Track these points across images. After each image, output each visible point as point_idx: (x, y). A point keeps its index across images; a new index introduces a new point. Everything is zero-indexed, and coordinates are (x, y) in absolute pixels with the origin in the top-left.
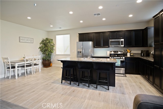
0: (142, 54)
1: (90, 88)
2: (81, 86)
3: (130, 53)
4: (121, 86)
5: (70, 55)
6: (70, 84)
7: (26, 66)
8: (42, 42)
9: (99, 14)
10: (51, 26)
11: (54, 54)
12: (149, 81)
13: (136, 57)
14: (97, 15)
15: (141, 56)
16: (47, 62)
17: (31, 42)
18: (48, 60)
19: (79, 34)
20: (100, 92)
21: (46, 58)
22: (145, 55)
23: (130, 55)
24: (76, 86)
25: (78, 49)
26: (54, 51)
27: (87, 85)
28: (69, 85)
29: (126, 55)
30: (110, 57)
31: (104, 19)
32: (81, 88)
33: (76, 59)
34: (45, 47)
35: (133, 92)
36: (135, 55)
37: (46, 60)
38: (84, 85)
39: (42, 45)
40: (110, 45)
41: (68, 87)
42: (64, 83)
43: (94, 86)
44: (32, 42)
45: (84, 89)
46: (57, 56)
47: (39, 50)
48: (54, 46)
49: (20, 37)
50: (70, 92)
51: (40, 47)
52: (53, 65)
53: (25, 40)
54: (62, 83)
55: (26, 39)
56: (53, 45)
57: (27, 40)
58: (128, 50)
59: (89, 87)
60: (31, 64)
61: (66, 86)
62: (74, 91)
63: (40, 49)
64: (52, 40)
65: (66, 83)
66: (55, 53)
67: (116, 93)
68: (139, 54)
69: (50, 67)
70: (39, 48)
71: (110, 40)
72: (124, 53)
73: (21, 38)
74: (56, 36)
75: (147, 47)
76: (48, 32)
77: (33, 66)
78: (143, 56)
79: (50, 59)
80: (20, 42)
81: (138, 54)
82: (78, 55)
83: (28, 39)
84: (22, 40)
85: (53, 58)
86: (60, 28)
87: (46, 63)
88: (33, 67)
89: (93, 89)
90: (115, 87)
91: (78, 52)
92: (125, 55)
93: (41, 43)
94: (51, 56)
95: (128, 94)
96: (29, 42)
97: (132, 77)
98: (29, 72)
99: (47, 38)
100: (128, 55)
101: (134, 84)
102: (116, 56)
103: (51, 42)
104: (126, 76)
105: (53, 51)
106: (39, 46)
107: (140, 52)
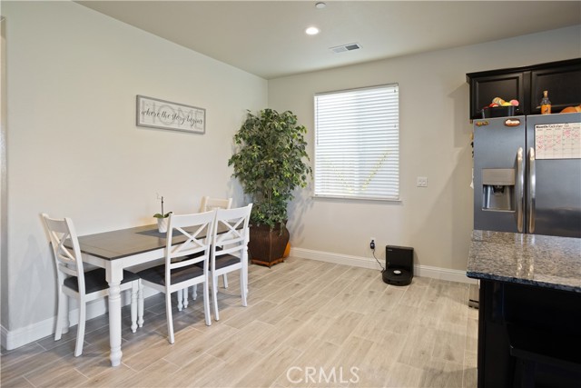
5: (397, 202)
7: (173, 271)
8: (244, 128)
11: (304, 195)
16: (271, 237)
17: (193, 129)
18: (277, 225)
21: (267, 218)
25: (484, 171)
26: (308, 176)
34: (261, 158)
37: (268, 227)
39: (244, 144)
44: (200, 127)
46: (317, 203)
47: (232, 169)
48: (305, 154)
49: (141, 100)
51: (234, 158)
52: (295, 251)
53: (164, 114)
55: (169, 112)
56: (299, 144)
57: (175, 117)
60: (202, 262)
63: (233, 165)
66: (311, 189)
70: (230, 163)
73: (146, 105)
74: (316, 98)
77: (210, 269)
79: (285, 222)
80: (137, 124)
83: (180, 110)
84: (151, 117)
85: (296, 214)
86: (356, 48)
87: (267, 245)
88: (210, 279)
93: (241, 136)
94: (288, 201)
96: (186, 126)
98: (186, 303)
99: (268, 113)
103: (291, 127)
106: (230, 148)
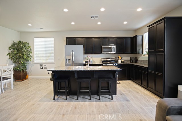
0: (132, 60)
1: (93, 100)
2: (80, 100)
3: (121, 59)
4: (121, 94)
5: (54, 63)
6: (67, 99)
8: (12, 45)
9: (96, 17)
10: (30, 25)
11: (32, 63)
12: (142, 85)
13: (126, 63)
14: (95, 17)
15: (131, 62)
16: (21, 74)
18: (23, 71)
19: (67, 38)
20: (105, 103)
21: (20, 69)
22: (134, 61)
23: (121, 61)
24: (74, 100)
25: (67, 56)
26: (32, 58)
27: (88, 97)
28: (65, 100)
29: (118, 61)
30: (104, 65)
31: (99, 23)
32: (81, 102)
33: (64, 68)
34: (17, 54)
35: (134, 98)
36: (125, 61)
37: (20, 71)
38: (84, 98)
39: (12, 50)
40: (103, 52)
41: (65, 103)
42: (58, 99)
43: (96, 98)
45: (86, 103)
46: (35, 65)
47: (8, 57)
48: (31, 52)
50: (71, 110)
51: (9, 53)
52: (29, 77)
54: (54, 99)
56: (30, 50)
58: (119, 57)
59: (90, 99)
61: (62, 102)
62: (76, 108)
64: (28, 43)
65: (59, 98)
66: (33, 61)
67: (121, 101)
68: (129, 60)
69: (26, 80)
70: (7, 55)
71: (103, 46)
72: (115, 60)
74: (34, 39)
75: (137, 53)
76: (21, 33)
78: (133, 62)
79: (26, 70)
81: (127, 60)
82: (67, 63)
85: (30, 68)
86: (42, 29)
87: (20, 76)
89: (96, 101)
90: (116, 95)
91: (67, 59)
92: (116, 61)
93: (11, 48)
94: (27, 64)
95: (131, 100)
97: (125, 83)
99: (20, 42)
100: (120, 62)
101: (130, 89)
102: (109, 63)
103: (27, 46)
104: (120, 83)
105: (30, 59)
106: (7, 51)
107: (129, 59)
